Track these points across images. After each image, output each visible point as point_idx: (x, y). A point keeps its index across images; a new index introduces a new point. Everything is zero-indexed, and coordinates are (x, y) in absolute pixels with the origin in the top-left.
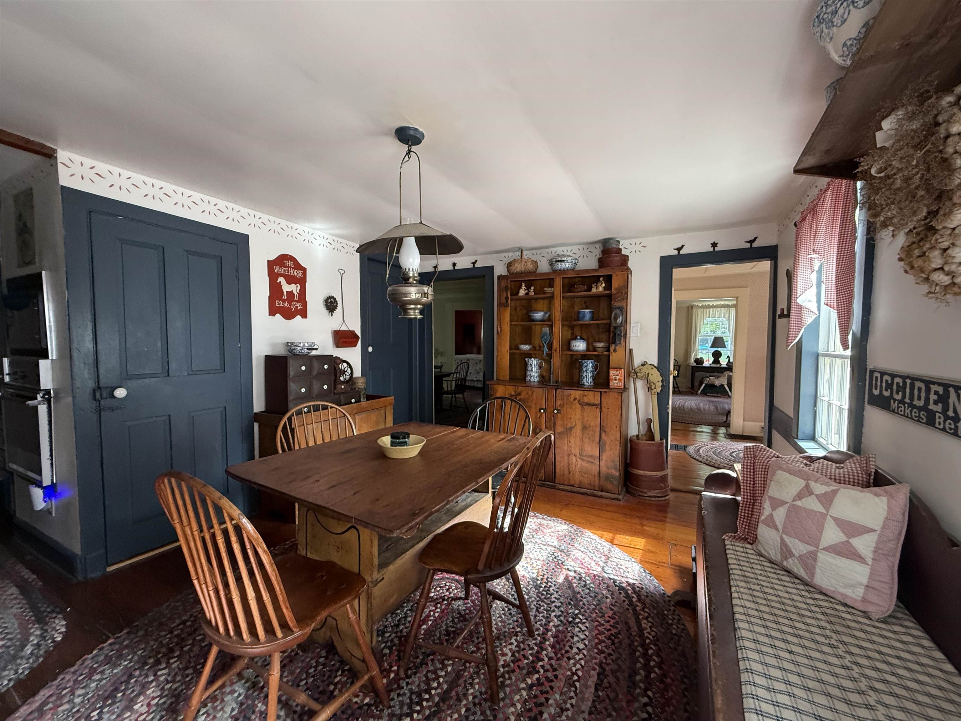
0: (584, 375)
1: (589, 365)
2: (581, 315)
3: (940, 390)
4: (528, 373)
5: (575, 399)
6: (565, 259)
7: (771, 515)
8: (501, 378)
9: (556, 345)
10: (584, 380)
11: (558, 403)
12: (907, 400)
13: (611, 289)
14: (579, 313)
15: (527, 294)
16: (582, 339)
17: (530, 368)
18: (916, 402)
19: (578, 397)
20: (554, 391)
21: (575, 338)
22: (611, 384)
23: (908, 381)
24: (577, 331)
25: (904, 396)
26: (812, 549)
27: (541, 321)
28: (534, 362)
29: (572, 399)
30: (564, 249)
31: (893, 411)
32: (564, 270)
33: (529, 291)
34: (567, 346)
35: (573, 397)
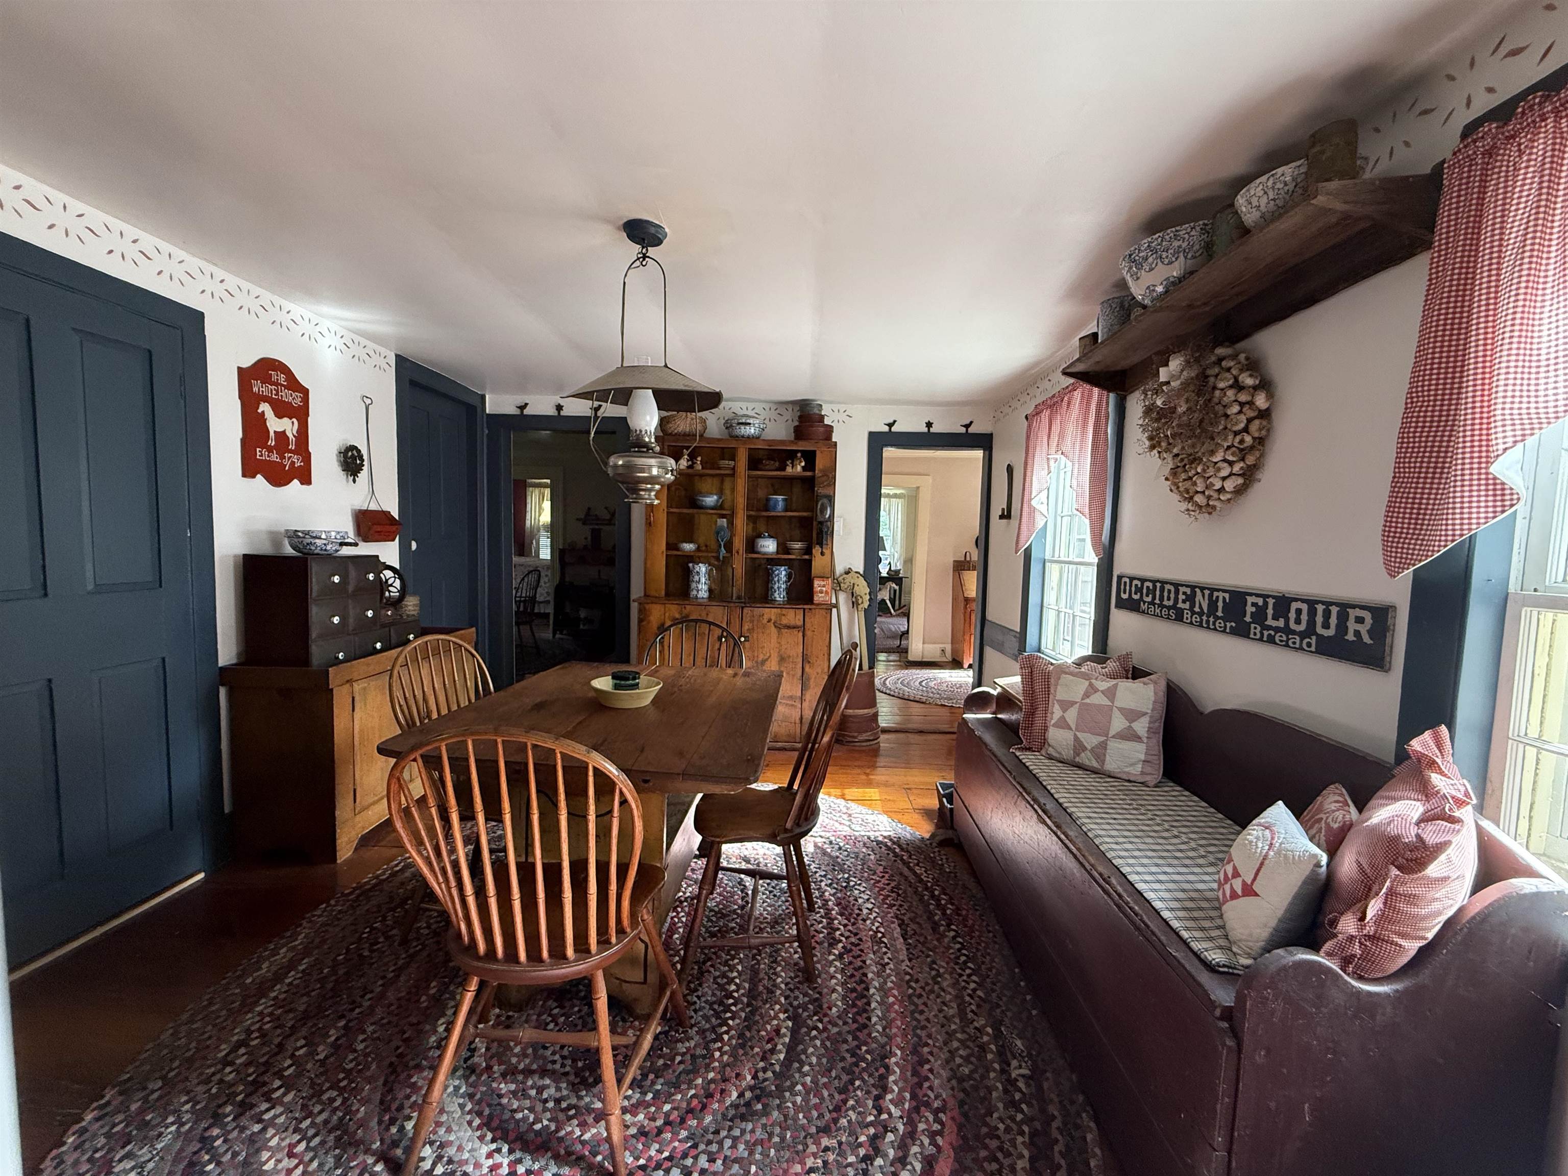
0: (776, 587)
1: (782, 573)
2: (772, 503)
3: (1188, 591)
4: (694, 585)
5: (769, 621)
6: (751, 421)
7: (1063, 717)
8: (653, 593)
9: (739, 543)
10: (776, 595)
11: (746, 627)
12: (1157, 601)
13: (813, 470)
14: (768, 500)
15: (689, 467)
16: (770, 536)
17: (696, 578)
18: (1166, 603)
19: (773, 618)
20: (739, 611)
21: (760, 536)
22: (816, 598)
23: (1158, 585)
24: (762, 527)
25: (1154, 598)
26: (1103, 739)
27: (712, 508)
28: (702, 568)
29: (765, 621)
30: (744, 405)
31: (1143, 612)
32: (748, 437)
33: (694, 463)
34: (751, 546)
35: (766, 617)
